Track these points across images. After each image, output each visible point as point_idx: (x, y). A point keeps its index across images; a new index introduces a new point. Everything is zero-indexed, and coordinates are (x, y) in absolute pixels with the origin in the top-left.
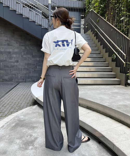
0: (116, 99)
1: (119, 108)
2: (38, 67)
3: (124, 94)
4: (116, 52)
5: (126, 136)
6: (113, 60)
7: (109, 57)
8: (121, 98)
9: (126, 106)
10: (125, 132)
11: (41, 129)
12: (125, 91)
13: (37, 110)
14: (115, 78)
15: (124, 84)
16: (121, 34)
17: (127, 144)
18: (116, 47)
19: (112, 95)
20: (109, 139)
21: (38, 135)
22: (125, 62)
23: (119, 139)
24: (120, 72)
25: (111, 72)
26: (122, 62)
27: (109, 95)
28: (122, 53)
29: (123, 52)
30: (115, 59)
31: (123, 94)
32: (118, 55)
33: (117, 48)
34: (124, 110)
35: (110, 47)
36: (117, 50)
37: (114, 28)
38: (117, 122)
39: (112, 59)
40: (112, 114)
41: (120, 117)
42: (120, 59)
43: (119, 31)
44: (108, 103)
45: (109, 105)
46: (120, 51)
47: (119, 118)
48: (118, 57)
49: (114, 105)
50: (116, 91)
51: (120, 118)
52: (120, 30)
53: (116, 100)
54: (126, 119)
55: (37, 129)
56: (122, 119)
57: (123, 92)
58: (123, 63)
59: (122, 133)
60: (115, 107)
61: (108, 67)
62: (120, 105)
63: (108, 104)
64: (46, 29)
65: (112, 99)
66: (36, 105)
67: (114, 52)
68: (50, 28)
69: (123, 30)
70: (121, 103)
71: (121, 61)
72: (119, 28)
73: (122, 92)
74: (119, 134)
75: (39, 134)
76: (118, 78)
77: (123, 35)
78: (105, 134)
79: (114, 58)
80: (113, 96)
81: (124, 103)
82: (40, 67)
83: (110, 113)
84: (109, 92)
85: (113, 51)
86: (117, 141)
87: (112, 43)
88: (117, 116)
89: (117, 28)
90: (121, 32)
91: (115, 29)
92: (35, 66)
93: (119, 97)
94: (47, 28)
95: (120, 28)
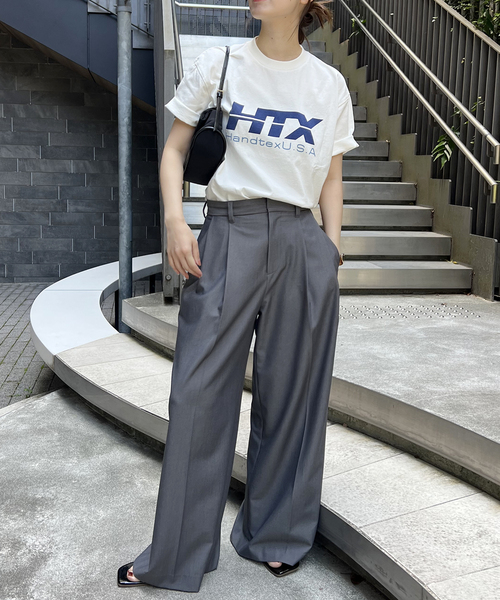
0: (445, 363)
1: (457, 408)
2: (70, 208)
3: (485, 337)
4: (453, 131)
5: (487, 547)
6: (437, 172)
7: (418, 153)
8: (470, 356)
9: (490, 397)
10: (485, 526)
11: (67, 511)
12: (491, 322)
13: (55, 420)
14: (447, 258)
15: (492, 291)
16: (479, 39)
17: (492, 588)
18: (453, 105)
19: (425, 343)
20: (403, 564)
21: (51, 541)
22: (495, 179)
23: (450, 563)
24: (474, 231)
25: (430, 229)
26: (484, 179)
27: (415, 344)
28: (481, 135)
29: (485, 132)
30: (448, 163)
31: (484, 339)
32: (465, 145)
33: (457, 109)
34: (479, 418)
35: (422, 105)
36: (457, 122)
37: (445, 11)
38: (447, 479)
39: (436, 165)
40: (422, 440)
41: (462, 452)
42: (471, 165)
43: (470, 26)
44: (407, 382)
45: (407, 395)
46: (473, 127)
47: (456, 457)
48: (464, 156)
49: (432, 393)
50: (449, 322)
51: (463, 460)
52: (476, 17)
53: (446, 367)
54: (488, 464)
55: (48, 513)
56: (468, 462)
57: (484, 329)
58: (487, 184)
59: (466, 533)
60: (438, 403)
61: (414, 203)
62: (463, 394)
63: (406, 388)
64: (109, 15)
65: (425, 361)
66: (54, 393)
67: (444, 132)
68: (122, 8)
69: (488, 19)
70: (472, 383)
71: (478, 173)
72: (467, 11)
73: (480, 327)
74: (454, 537)
75: (58, 539)
76: (461, 262)
77: (487, 46)
78: (382, 538)
79: (444, 161)
80: (434, 349)
81: (485, 384)
82: (80, 208)
83: (410, 435)
84: (411, 329)
85: (436, 124)
86: (439, 573)
87: (435, 85)
88: (445, 450)
89: (459, 11)
90: (477, 28)
91: (452, 17)
92: (58, 203)
93: (461, 351)
94: (112, 10)
95: (477, 9)
